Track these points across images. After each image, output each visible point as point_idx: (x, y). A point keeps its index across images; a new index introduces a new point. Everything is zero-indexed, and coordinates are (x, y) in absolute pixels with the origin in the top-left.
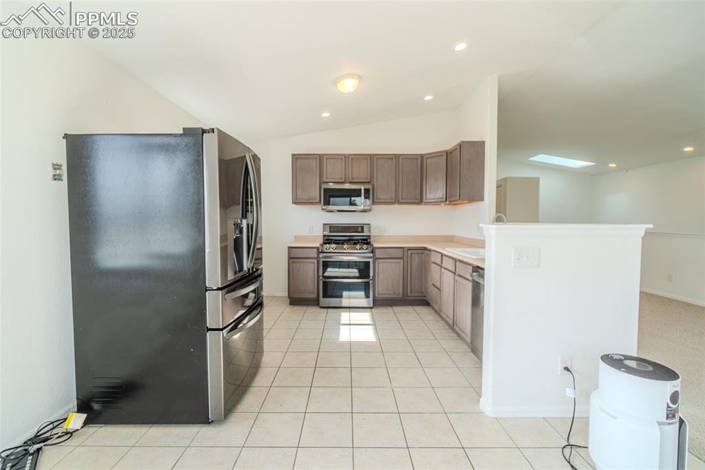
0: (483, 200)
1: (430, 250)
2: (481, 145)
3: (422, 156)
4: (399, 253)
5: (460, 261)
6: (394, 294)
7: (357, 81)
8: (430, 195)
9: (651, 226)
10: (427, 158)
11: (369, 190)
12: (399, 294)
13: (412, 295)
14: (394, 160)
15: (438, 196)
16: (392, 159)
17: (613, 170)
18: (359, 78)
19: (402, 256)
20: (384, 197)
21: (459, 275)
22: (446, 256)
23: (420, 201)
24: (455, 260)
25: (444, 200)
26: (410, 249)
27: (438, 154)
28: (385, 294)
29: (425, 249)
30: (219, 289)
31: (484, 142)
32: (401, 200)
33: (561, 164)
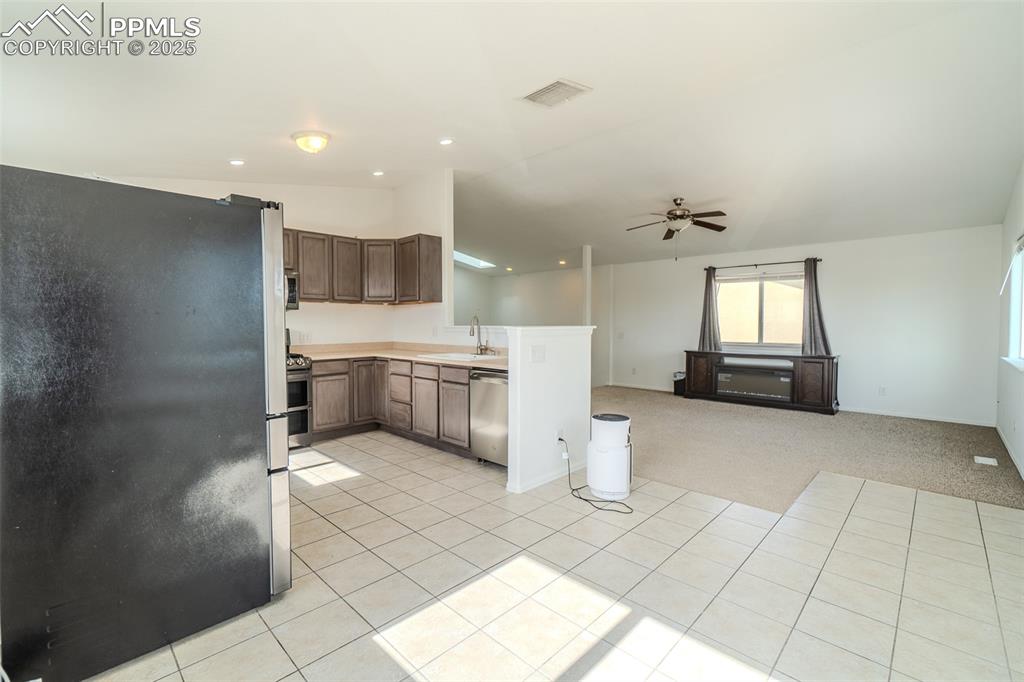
0: (441, 301)
1: (386, 360)
2: (436, 241)
3: (362, 242)
4: (341, 367)
5: (445, 366)
6: (339, 421)
7: (325, 141)
8: (372, 290)
9: (595, 327)
10: (369, 245)
11: (294, 280)
12: (345, 420)
13: (361, 419)
14: (326, 242)
15: (384, 293)
16: (324, 240)
17: (509, 273)
18: (329, 137)
19: (346, 370)
20: (314, 291)
21: (444, 381)
22: (417, 363)
23: (359, 298)
24: (437, 366)
25: (393, 299)
26: (356, 360)
27: (385, 243)
28: (326, 424)
29: (375, 359)
30: (282, 416)
31: (440, 238)
32: (336, 297)
33: (472, 264)
